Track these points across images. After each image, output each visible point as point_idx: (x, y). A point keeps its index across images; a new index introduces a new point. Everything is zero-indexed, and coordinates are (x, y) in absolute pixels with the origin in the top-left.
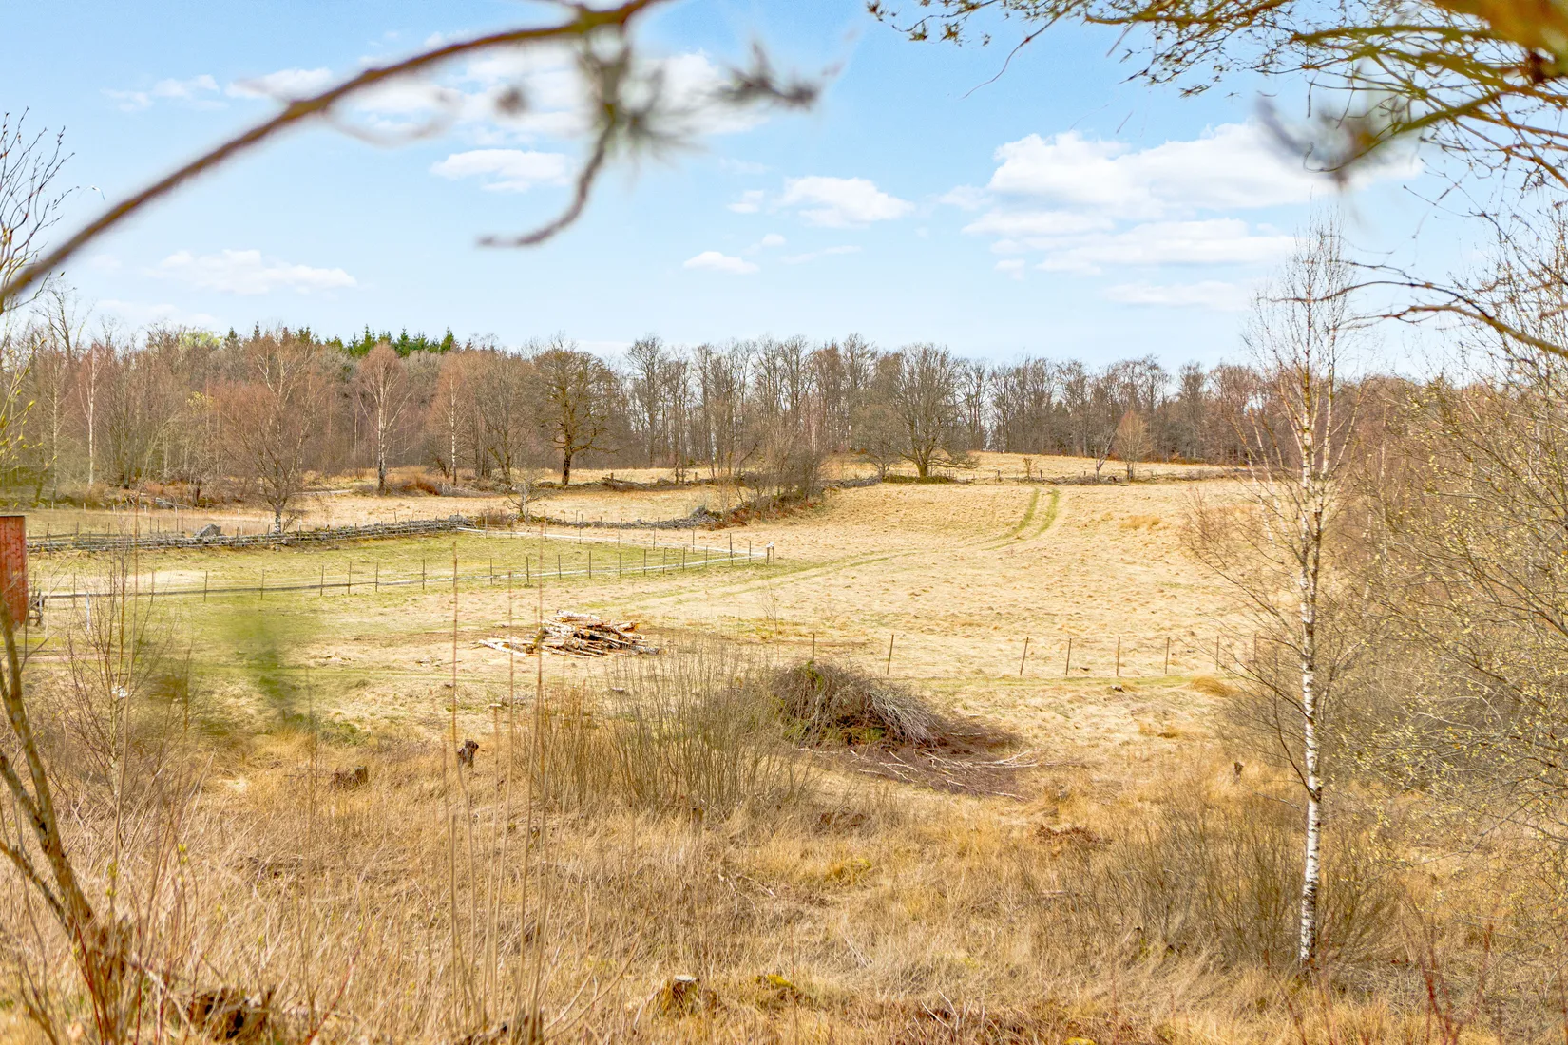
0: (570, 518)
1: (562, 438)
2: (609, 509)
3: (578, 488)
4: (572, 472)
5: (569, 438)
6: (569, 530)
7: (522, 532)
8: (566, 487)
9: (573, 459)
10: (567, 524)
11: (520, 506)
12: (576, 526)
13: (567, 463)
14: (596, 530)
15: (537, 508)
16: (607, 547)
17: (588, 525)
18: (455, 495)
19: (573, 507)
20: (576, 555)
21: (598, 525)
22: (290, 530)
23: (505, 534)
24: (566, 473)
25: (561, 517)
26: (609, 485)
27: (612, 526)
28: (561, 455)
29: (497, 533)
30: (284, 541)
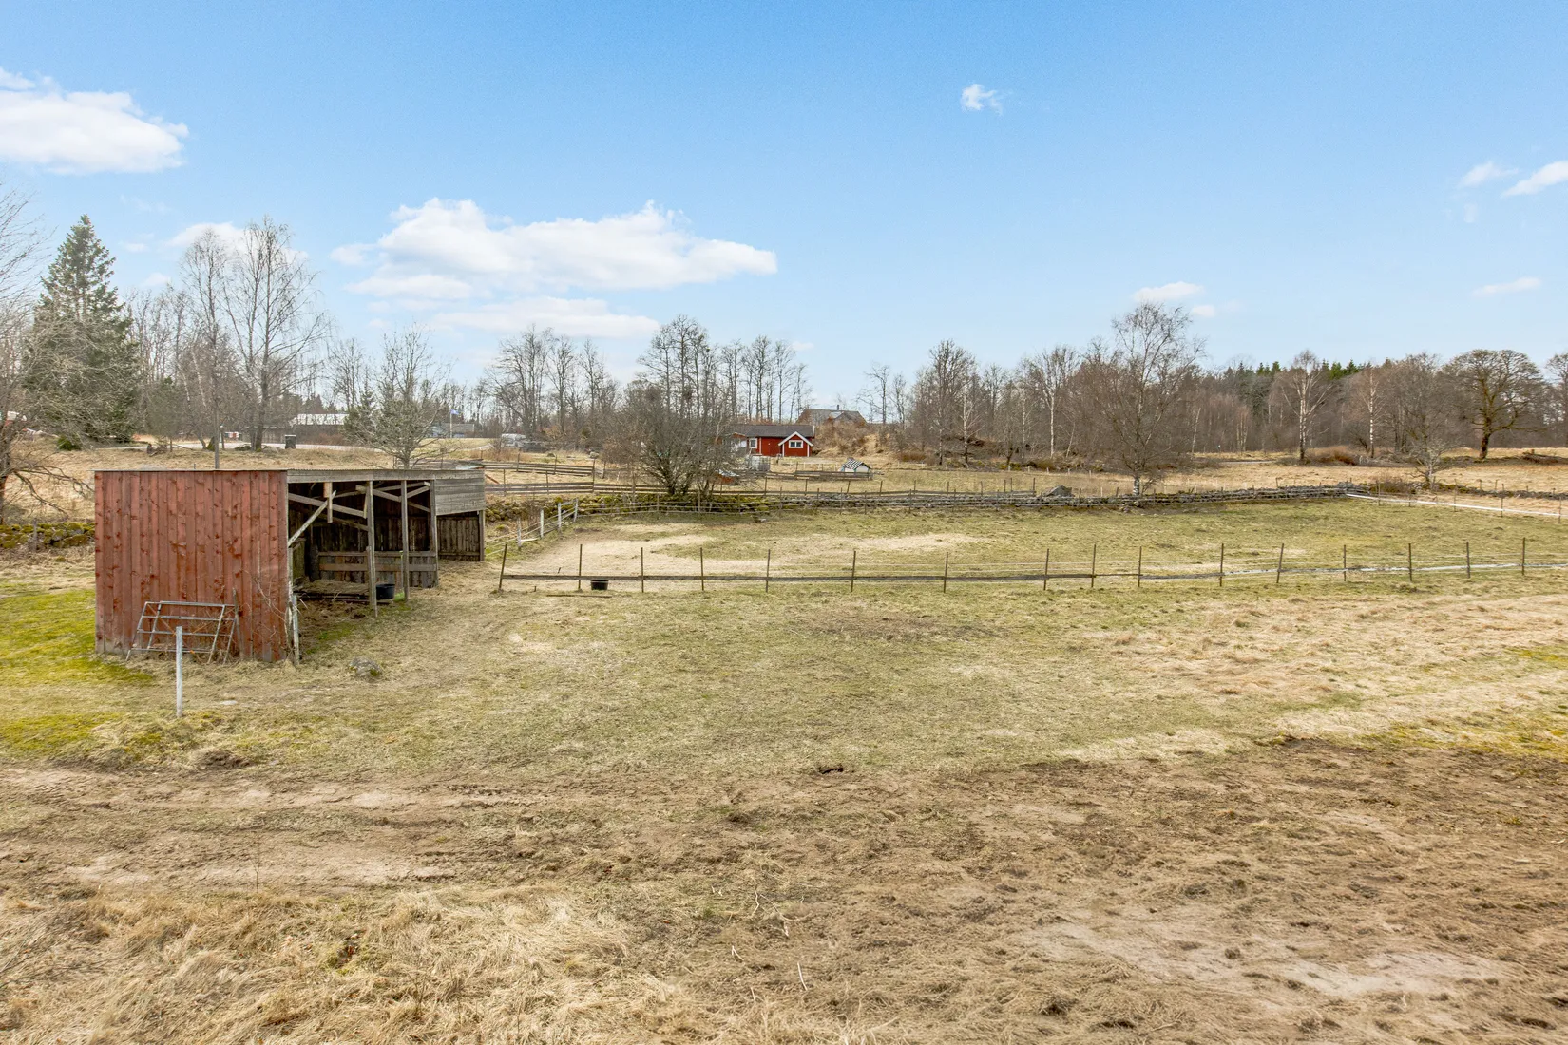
0: (1486, 486)
1: (1481, 421)
2: (1535, 480)
3: (1496, 461)
4: (1490, 450)
5: (1489, 421)
6: (1486, 499)
7: (1424, 501)
8: (1483, 461)
9: (1491, 439)
10: (1483, 493)
11: (1426, 475)
12: (1495, 495)
13: (1486, 440)
14: (1522, 501)
15: (1445, 477)
16: (1542, 523)
17: (1510, 494)
18: (1371, 465)
19: (1493, 476)
20: (1495, 533)
21: (1524, 495)
22: (1149, 492)
23: (1403, 502)
24: (1484, 449)
25: (1477, 485)
26: (1529, 459)
27: (1541, 496)
28: (1480, 435)
29: (1394, 501)
30: (1136, 503)
